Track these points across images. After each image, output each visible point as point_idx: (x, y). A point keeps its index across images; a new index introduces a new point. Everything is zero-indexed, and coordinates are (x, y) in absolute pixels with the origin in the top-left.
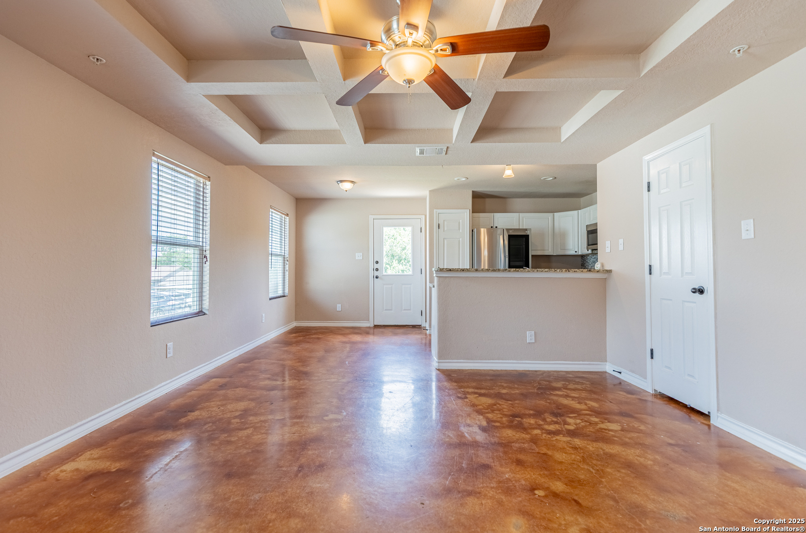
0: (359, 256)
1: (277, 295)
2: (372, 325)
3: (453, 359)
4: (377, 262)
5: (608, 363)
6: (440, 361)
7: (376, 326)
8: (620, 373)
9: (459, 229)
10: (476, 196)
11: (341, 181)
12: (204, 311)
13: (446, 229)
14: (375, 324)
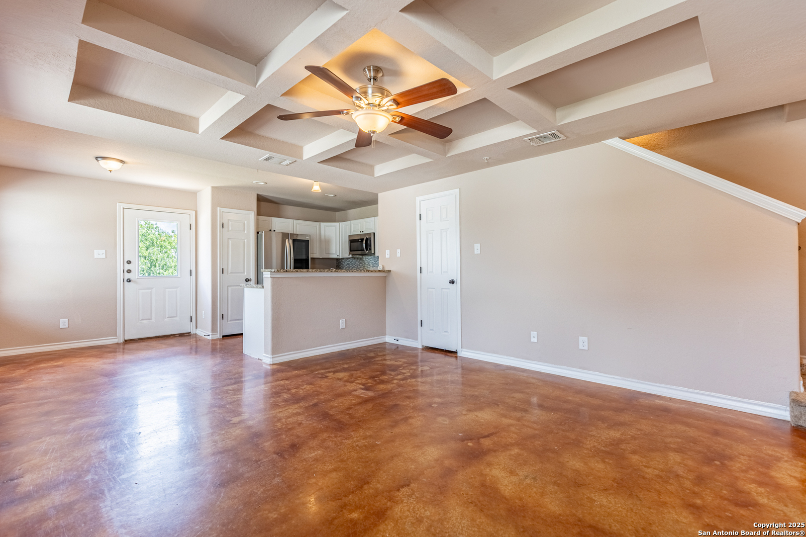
0: (99, 254)
2: (122, 341)
4: (129, 262)
5: (387, 336)
6: (274, 356)
7: (127, 342)
8: (398, 340)
9: (244, 231)
10: (260, 199)
11: (104, 158)
13: (230, 229)
14: (126, 339)
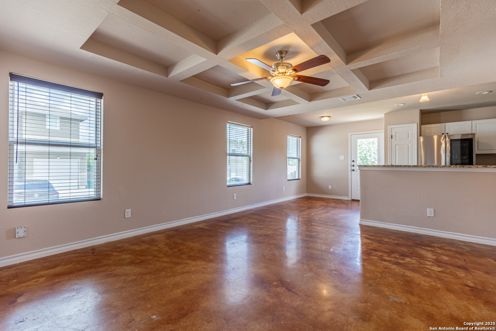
0: (342, 158)
1: (295, 178)
2: (350, 199)
3: (370, 220)
4: (353, 161)
6: (362, 220)
9: (408, 137)
11: (322, 117)
12: (251, 183)
13: (397, 138)
14: (352, 199)
